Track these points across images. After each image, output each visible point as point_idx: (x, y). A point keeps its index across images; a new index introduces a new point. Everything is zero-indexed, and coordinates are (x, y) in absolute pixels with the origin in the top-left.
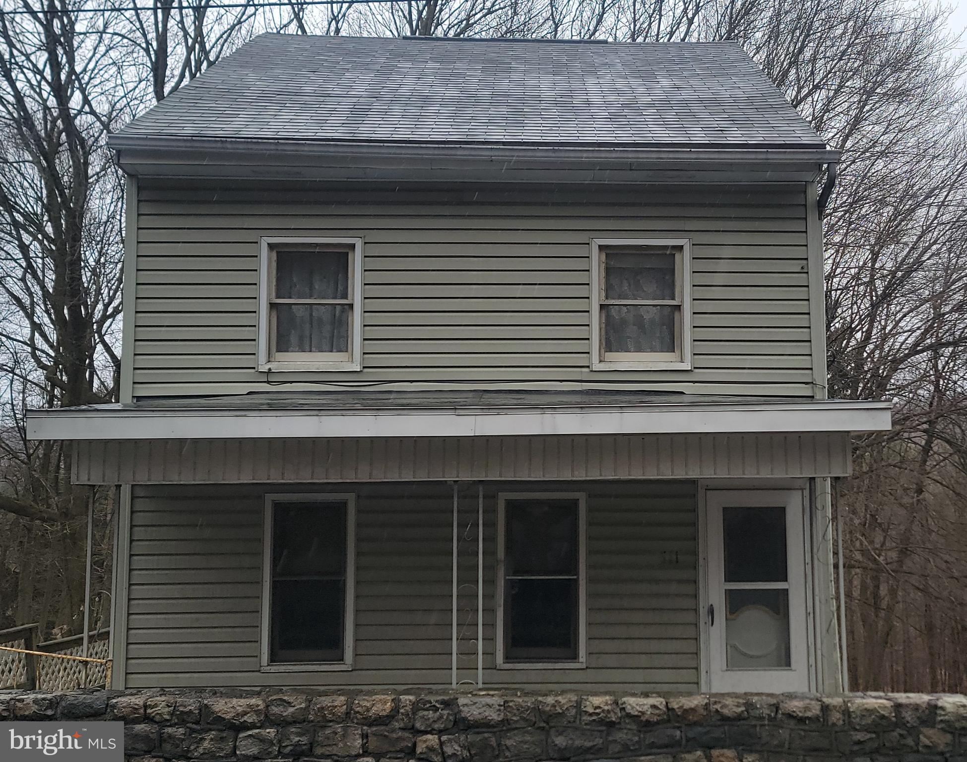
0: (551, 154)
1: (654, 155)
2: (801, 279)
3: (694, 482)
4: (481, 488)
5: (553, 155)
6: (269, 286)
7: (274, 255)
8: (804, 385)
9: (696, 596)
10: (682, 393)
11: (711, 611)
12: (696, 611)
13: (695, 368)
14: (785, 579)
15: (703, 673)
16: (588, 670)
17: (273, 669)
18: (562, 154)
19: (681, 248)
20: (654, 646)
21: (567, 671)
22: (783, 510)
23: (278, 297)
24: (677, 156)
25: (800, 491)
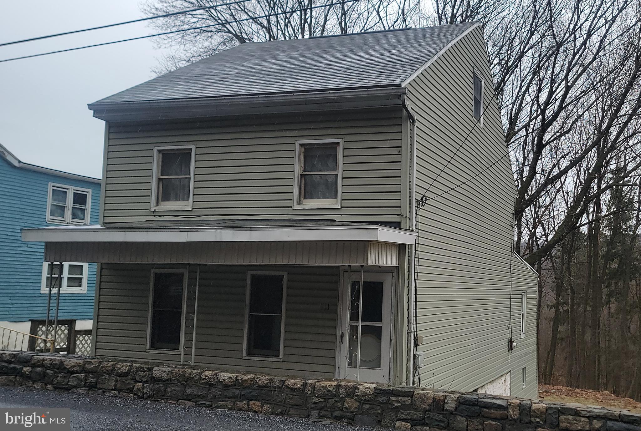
0: (265, 99)
1: (313, 96)
2: (397, 158)
3: (338, 267)
4: (198, 268)
5: (266, 99)
6: (158, 170)
7: (161, 156)
8: (397, 216)
9: (335, 327)
10: (335, 221)
11: (342, 336)
12: (335, 335)
13: (342, 207)
14: (380, 320)
15: (337, 368)
16: (284, 363)
17: (151, 351)
18: (270, 99)
19: (338, 143)
20: (315, 352)
21: (274, 362)
22: (381, 284)
23: (162, 175)
24: (324, 95)
25: (391, 274)
